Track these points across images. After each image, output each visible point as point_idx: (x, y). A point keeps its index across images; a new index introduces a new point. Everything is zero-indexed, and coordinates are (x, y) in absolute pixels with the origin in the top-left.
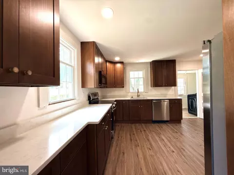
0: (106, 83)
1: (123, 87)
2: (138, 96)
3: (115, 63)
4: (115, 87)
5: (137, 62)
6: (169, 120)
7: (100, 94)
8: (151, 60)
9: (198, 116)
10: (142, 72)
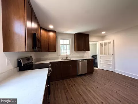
0: (40, 48)
1: (56, 51)
2: (67, 58)
3: (48, 31)
4: (48, 51)
5: (66, 33)
6: (87, 73)
7: (34, 58)
8: (75, 33)
9: (98, 68)
10: (69, 40)
